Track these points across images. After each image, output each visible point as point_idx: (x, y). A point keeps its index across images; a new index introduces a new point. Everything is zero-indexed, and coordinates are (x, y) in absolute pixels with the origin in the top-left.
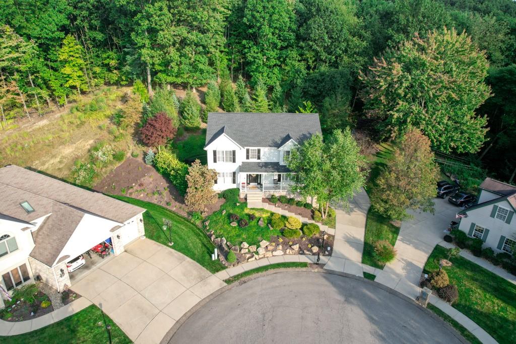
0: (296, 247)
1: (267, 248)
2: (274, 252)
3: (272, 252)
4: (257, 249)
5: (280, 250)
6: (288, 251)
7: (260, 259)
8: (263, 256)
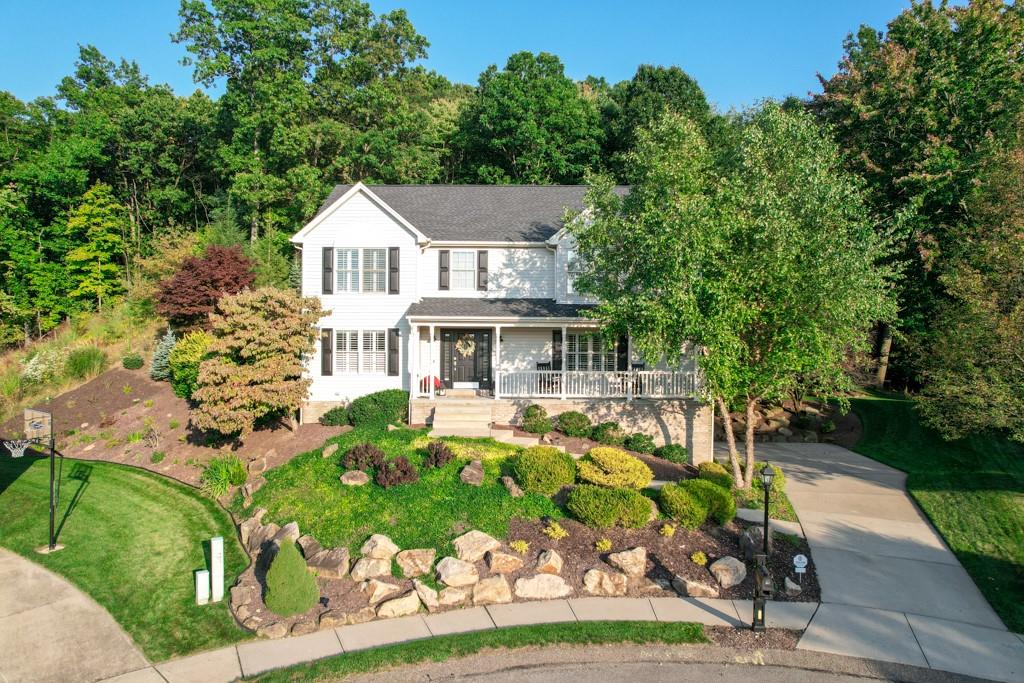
0: (635, 561)
1: (488, 564)
2: (519, 582)
3: (512, 581)
4: (436, 563)
5: (551, 570)
6: (593, 578)
7: (446, 608)
8: (461, 596)
